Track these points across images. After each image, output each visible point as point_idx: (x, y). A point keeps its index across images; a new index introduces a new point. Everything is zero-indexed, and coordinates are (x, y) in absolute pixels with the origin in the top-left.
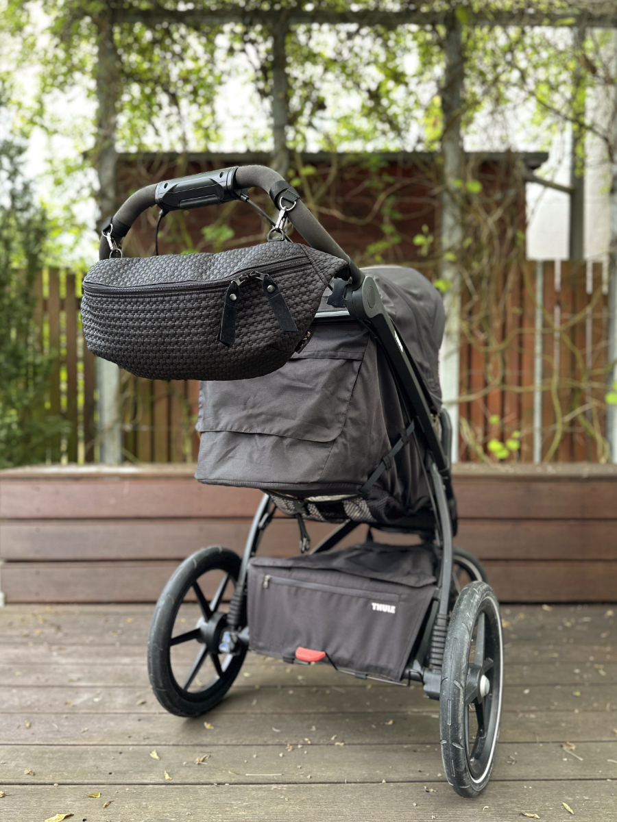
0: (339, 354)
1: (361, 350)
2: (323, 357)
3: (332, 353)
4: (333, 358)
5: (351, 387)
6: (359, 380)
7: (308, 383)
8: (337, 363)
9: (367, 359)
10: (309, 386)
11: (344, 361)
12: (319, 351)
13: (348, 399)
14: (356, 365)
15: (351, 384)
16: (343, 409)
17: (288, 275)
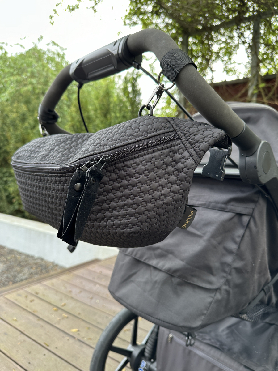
0: (230, 207)
1: (252, 206)
2: (213, 208)
3: (223, 206)
4: (223, 210)
5: (238, 240)
6: (247, 233)
7: (198, 230)
8: (226, 216)
9: (256, 215)
10: (198, 233)
11: (233, 214)
12: (210, 202)
13: (235, 251)
14: (245, 219)
15: (239, 237)
16: (229, 259)
17: (150, 155)
